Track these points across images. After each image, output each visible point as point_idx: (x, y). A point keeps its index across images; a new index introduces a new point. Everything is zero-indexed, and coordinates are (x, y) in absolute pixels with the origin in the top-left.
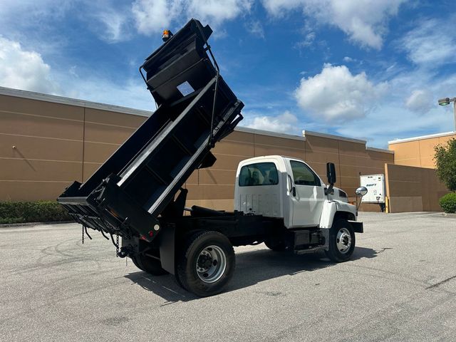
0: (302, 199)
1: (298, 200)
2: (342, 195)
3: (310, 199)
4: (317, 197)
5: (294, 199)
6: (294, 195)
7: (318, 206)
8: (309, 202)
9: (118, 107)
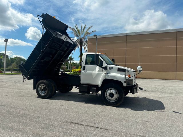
0: (88, 72)
1: (85, 72)
2: (120, 70)
3: (93, 72)
4: (99, 71)
5: (83, 71)
6: (84, 69)
7: (98, 75)
8: (92, 73)
9: (140, 32)
